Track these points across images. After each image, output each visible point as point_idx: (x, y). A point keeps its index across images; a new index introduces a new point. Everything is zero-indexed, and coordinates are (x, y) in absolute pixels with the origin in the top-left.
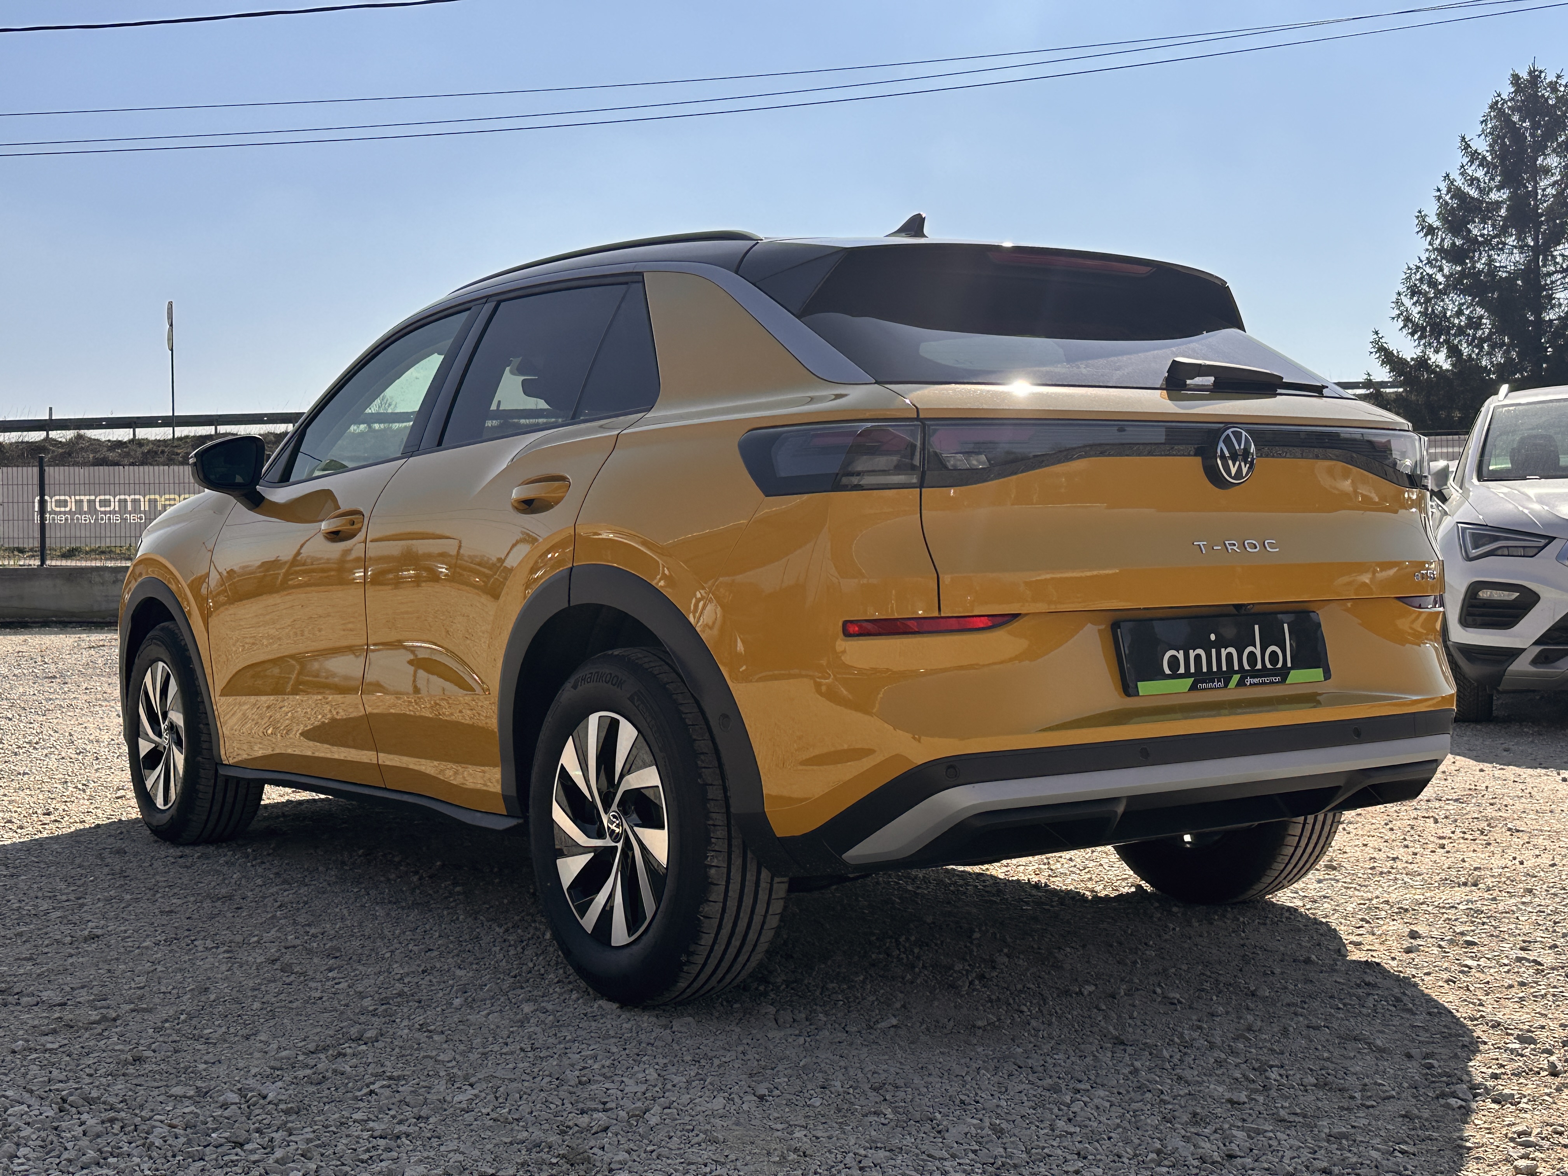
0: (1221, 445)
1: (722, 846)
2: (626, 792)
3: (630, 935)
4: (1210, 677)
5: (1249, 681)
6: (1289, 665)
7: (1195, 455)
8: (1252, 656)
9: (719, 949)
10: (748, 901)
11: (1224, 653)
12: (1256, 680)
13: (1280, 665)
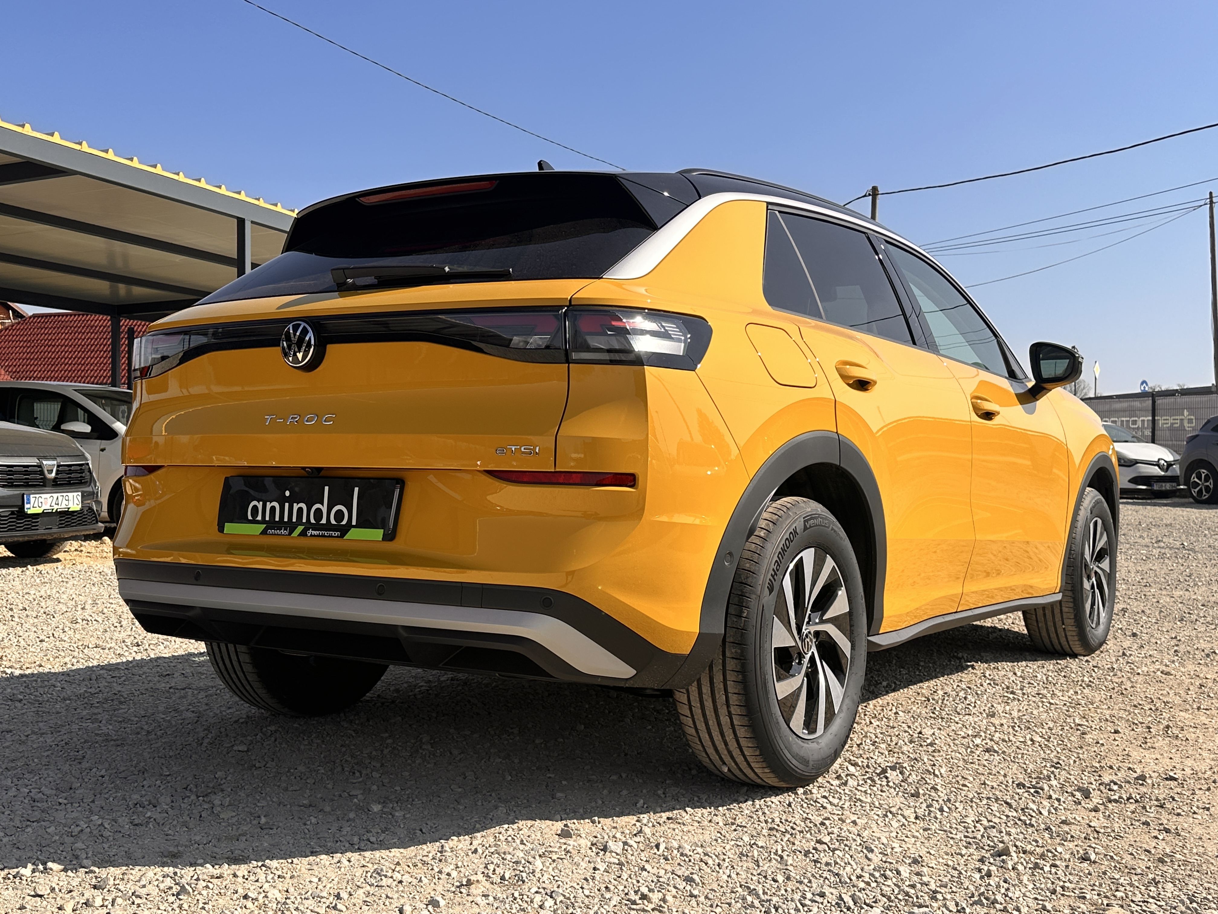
0: (283, 336)
5: (310, 532)
6: (354, 523)
8: (318, 512)
11: (296, 507)
12: (316, 533)
13: (344, 523)
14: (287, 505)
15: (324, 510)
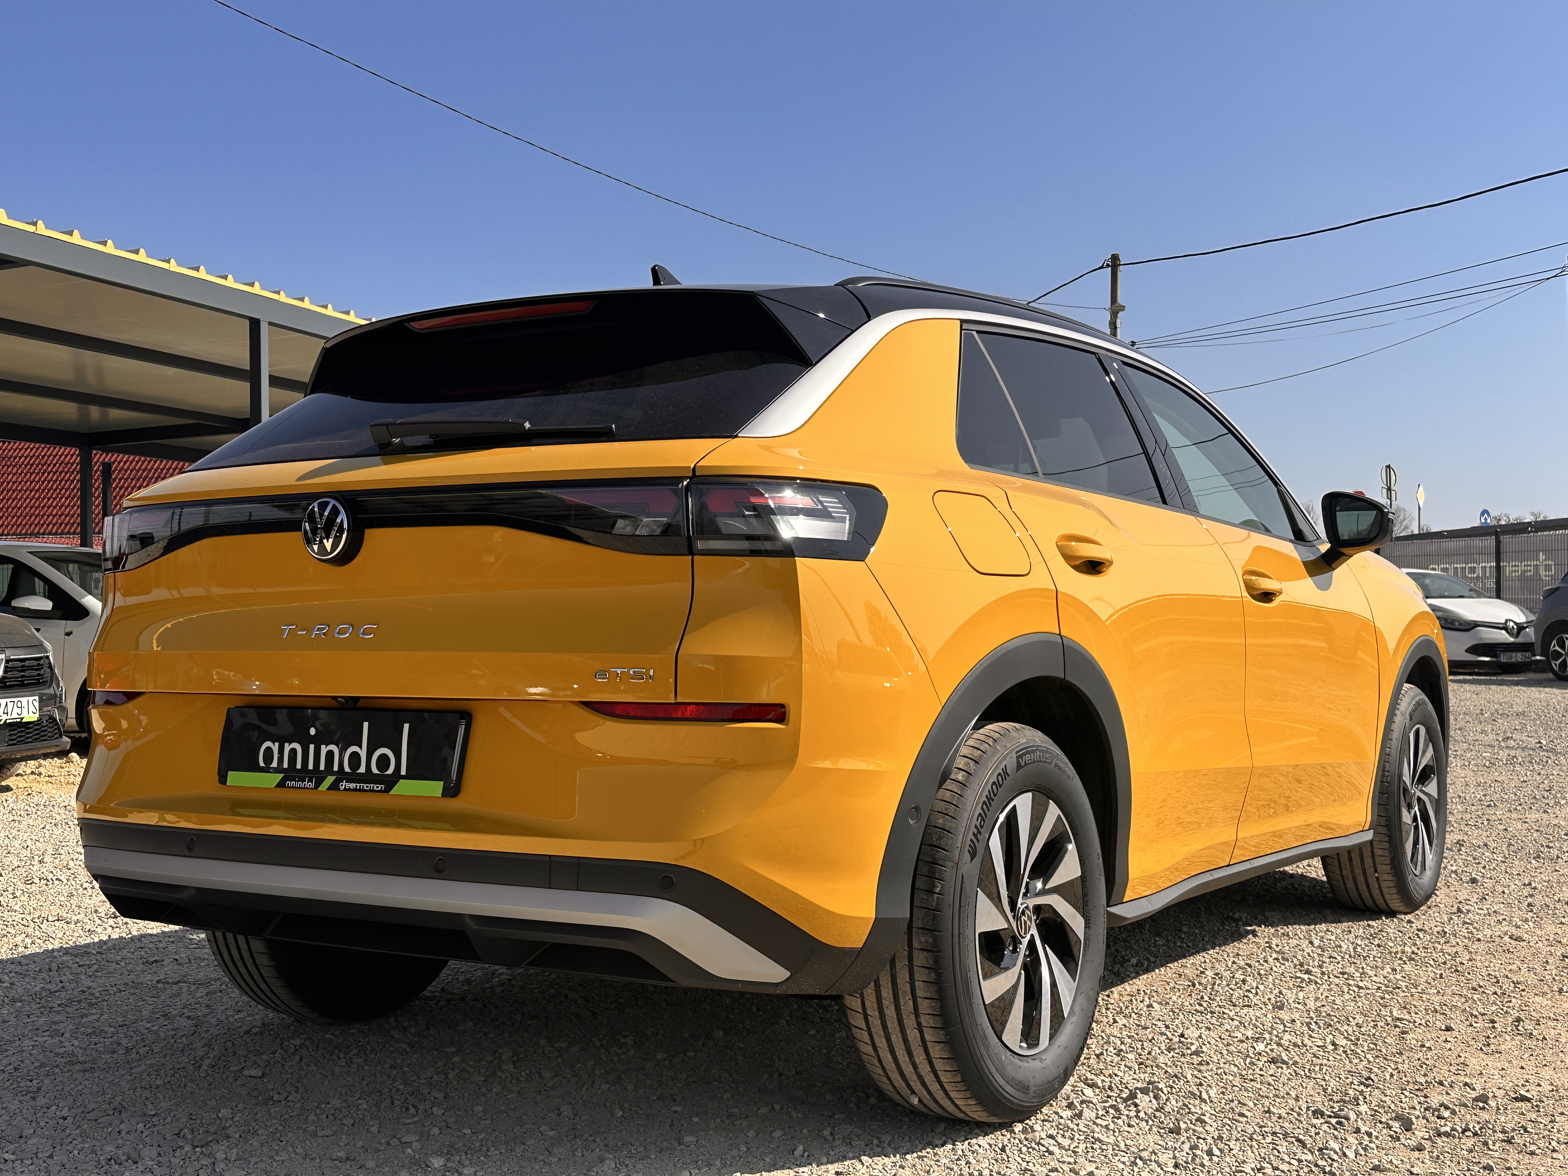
0: (306, 518)
5: (344, 785)
6: (403, 772)
8: (355, 757)
11: (324, 749)
12: (352, 786)
13: (390, 771)
14: (312, 747)
15: (363, 754)
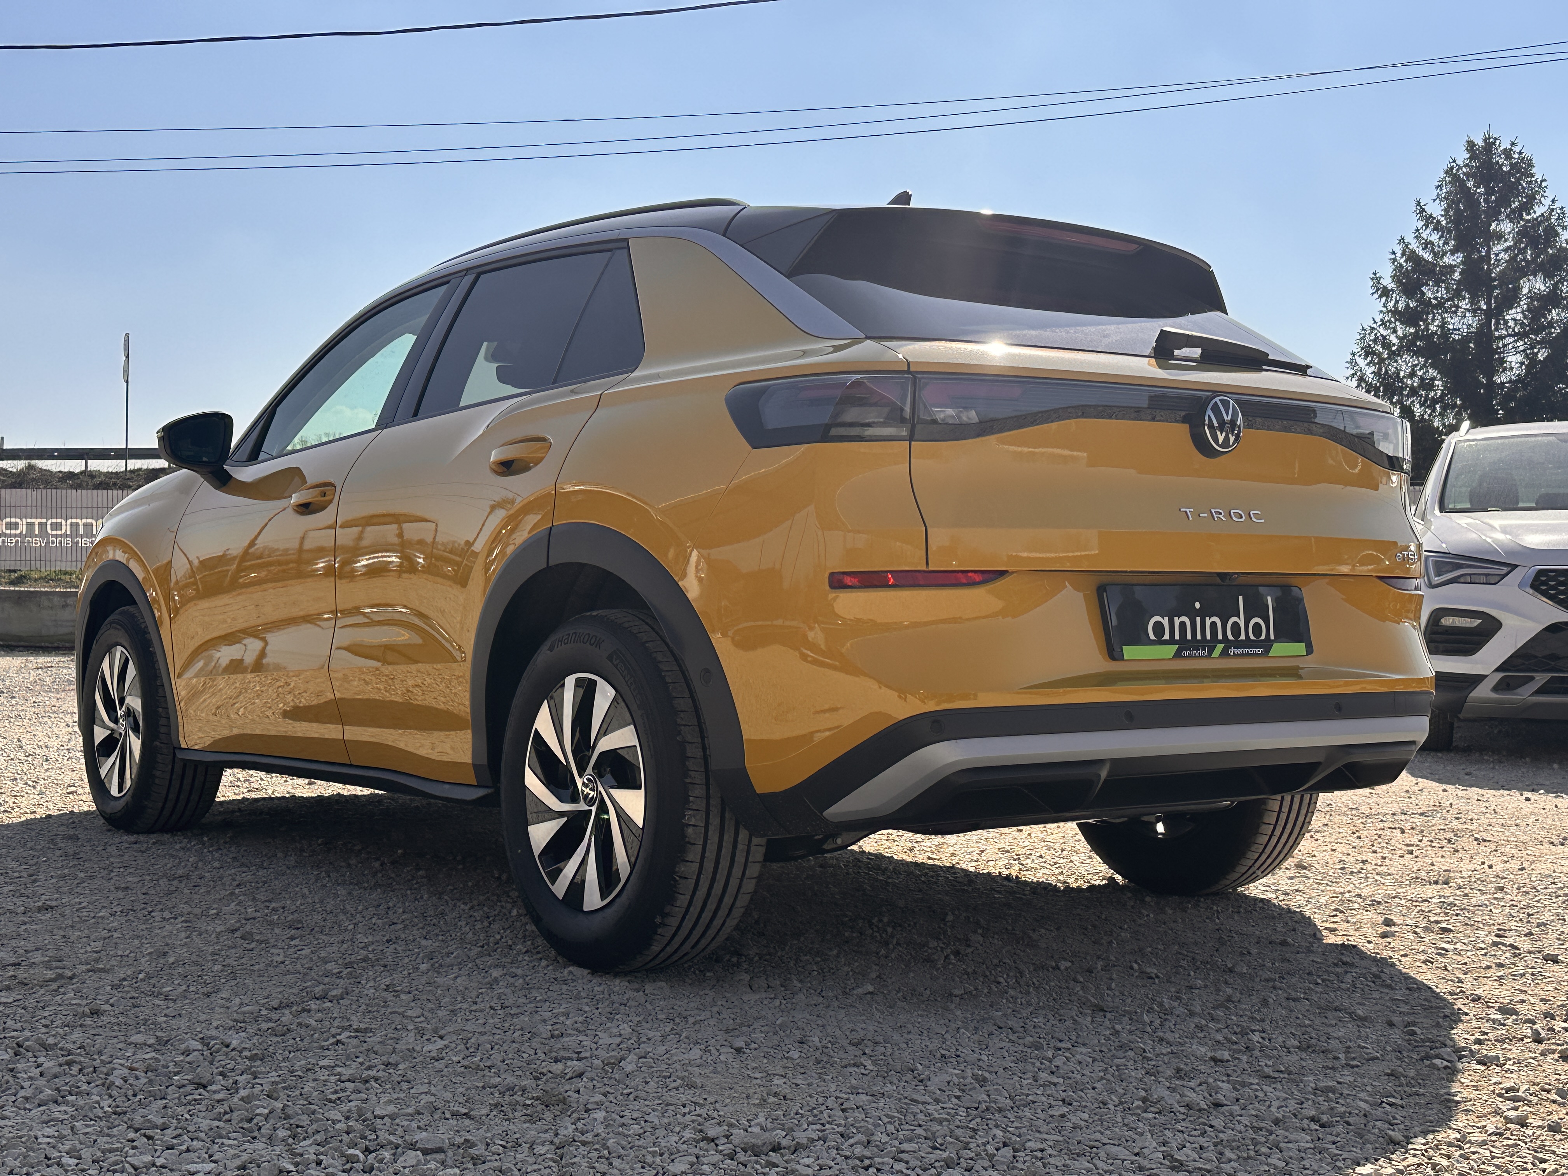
0: (1209, 412)
1: (701, 805)
2: (602, 754)
3: (602, 899)
4: (1195, 644)
5: (1232, 651)
6: (1272, 638)
7: (1183, 422)
8: (1236, 627)
9: (694, 911)
10: (724, 864)
11: (1208, 621)
12: (1239, 651)
13: (1263, 637)
14: (1198, 619)
15: (1242, 623)
